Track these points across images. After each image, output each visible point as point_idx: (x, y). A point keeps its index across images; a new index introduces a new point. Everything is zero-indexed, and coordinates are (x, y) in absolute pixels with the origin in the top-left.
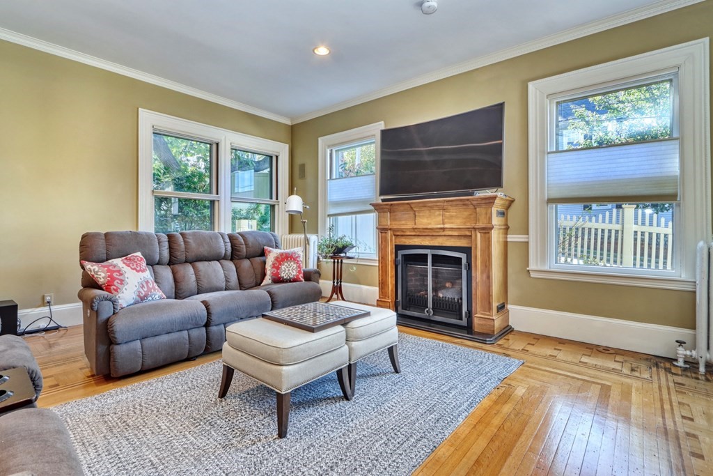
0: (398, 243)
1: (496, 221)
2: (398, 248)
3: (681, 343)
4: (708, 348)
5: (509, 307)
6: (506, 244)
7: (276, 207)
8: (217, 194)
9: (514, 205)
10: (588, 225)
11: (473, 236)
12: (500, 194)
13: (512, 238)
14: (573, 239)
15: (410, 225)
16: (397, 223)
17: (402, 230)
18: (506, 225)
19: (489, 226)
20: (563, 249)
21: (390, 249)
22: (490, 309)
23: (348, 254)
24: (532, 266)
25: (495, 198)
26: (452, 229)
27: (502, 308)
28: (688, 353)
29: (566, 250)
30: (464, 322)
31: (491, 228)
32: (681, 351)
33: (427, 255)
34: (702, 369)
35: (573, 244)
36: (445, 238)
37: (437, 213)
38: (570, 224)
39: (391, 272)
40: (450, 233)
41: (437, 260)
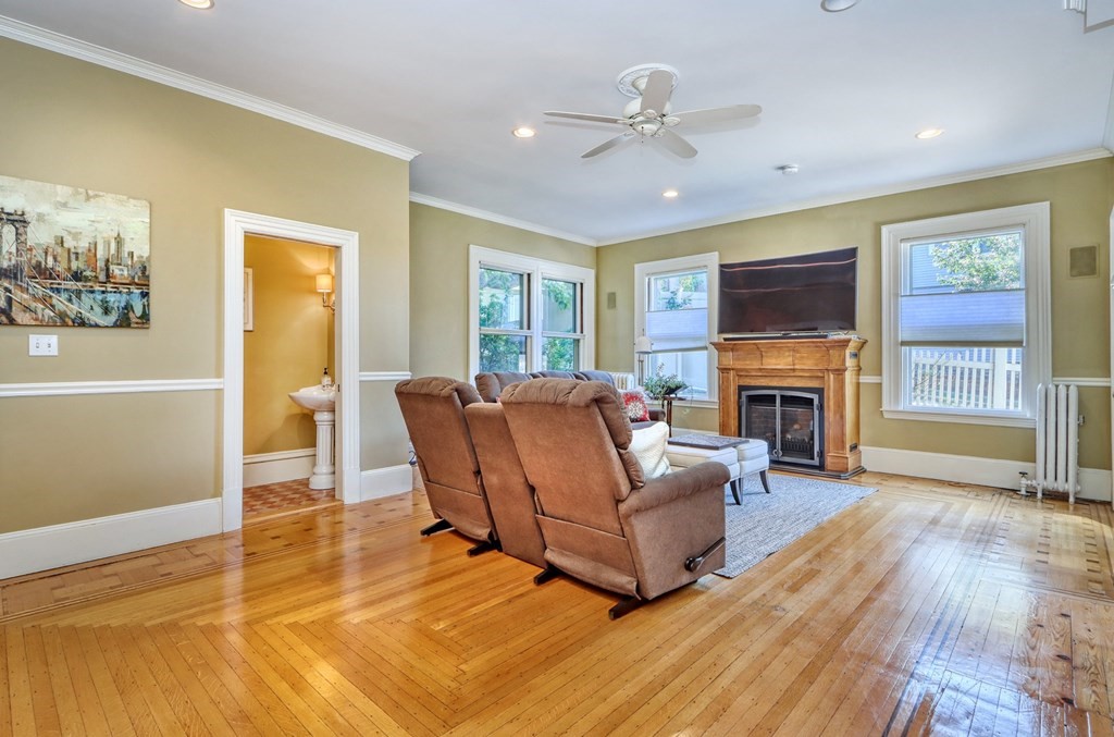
0: (741, 384)
1: (850, 362)
2: (741, 388)
3: (1023, 474)
4: (1045, 477)
5: (861, 448)
6: (858, 385)
7: (581, 341)
8: (529, 328)
9: (866, 347)
10: (951, 363)
11: (826, 377)
12: (852, 336)
13: (864, 379)
14: (934, 378)
15: (756, 365)
16: (741, 363)
17: (746, 370)
18: (859, 366)
19: (842, 367)
20: (922, 391)
21: (733, 389)
22: (843, 448)
23: (679, 396)
24: (885, 407)
25: (849, 341)
26: (803, 370)
27: (854, 448)
28: (1029, 482)
29: (926, 393)
30: (816, 462)
31: (845, 370)
32: (1024, 481)
33: (775, 396)
34: (1039, 495)
35: (934, 384)
36: (795, 379)
37: (787, 354)
38: (932, 361)
39: (734, 413)
40: (801, 374)
41: (786, 400)
